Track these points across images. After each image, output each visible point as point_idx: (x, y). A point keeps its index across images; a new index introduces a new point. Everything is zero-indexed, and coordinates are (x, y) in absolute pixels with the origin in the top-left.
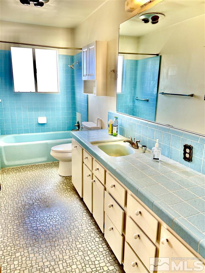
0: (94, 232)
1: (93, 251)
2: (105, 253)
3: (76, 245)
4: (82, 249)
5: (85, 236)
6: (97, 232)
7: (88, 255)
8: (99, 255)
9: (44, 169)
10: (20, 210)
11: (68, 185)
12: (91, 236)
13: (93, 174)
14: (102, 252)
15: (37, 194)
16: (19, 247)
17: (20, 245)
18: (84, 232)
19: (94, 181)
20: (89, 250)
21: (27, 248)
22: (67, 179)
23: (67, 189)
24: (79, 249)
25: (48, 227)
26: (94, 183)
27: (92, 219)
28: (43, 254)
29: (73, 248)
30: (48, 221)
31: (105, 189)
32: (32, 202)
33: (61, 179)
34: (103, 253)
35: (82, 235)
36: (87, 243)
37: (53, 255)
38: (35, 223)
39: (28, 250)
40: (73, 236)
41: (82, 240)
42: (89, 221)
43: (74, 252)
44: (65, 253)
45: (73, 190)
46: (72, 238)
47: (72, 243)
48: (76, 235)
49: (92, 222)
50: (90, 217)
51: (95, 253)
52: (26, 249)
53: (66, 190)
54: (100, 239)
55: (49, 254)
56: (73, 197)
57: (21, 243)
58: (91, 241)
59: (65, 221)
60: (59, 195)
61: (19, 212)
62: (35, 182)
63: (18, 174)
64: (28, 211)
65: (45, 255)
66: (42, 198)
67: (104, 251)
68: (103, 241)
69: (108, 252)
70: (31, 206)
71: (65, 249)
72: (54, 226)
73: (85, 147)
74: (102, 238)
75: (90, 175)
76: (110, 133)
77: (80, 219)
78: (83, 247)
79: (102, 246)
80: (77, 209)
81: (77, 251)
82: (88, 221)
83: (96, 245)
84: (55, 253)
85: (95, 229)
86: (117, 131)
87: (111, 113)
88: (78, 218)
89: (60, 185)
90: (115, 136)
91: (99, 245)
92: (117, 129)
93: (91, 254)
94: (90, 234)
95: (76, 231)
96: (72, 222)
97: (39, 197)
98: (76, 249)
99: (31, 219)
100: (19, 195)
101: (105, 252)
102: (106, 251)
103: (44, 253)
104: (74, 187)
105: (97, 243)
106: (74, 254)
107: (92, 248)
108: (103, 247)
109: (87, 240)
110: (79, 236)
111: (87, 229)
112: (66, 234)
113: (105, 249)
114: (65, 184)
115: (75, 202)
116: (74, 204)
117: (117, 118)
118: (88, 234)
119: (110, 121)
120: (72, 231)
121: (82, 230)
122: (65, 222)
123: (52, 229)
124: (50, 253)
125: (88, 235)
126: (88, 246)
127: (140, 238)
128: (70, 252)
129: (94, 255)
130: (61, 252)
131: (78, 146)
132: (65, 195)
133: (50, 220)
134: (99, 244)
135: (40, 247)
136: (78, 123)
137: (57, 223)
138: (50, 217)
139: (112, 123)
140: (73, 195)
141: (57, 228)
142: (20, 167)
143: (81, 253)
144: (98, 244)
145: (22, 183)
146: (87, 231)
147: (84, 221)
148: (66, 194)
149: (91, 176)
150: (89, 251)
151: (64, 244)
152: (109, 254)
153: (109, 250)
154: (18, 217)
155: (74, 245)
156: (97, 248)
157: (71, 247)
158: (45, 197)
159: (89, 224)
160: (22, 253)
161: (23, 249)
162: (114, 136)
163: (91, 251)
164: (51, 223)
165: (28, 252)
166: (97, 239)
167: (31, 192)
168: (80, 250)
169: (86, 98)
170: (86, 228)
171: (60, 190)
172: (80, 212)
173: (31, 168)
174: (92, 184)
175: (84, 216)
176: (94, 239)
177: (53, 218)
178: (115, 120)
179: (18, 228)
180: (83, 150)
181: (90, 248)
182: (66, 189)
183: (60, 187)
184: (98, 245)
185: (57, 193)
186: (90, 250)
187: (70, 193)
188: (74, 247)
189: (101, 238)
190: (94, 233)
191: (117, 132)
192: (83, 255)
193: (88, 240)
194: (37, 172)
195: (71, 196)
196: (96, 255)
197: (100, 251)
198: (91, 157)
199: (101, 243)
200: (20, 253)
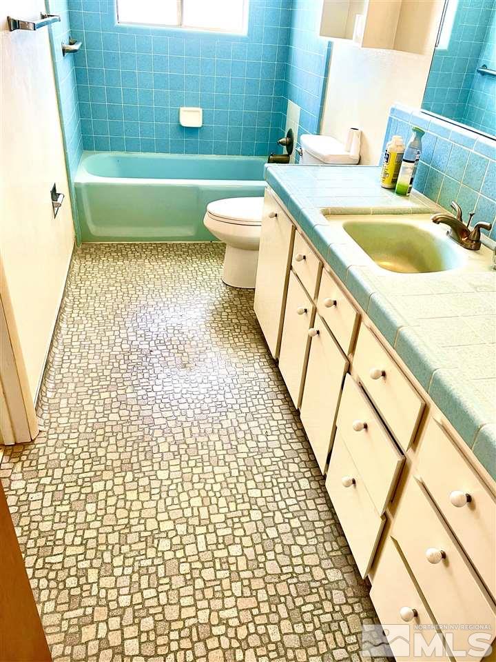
0: (297, 460)
1: (290, 515)
2: (322, 528)
3: (247, 489)
4: (261, 502)
5: (272, 468)
6: (305, 461)
7: (276, 525)
8: (305, 531)
9: (185, 260)
10: (116, 365)
11: (243, 313)
12: (289, 472)
13: (315, 311)
14: (313, 522)
15: (163, 325)
16: (102, 467)
17: (106, 460)
18: (271, 455)
19: (318, 332)
20: (280, 510)
21: (123, 474)
22: (242, 296)
23: (239, 325)
24: (252, 502)
25: (179, 424)
26: (315, 338)
27: (296, 423)
28: (161, 498)
29: (237, 497)
30: (181, 406)
31: (348, 370)
32: (147, 347)
33: (227, 295)
34: (316, 526)
35: (266, 462)
36: (276, 490)
37: (184, 505)
38: (150, 407)
39: (124, 477)
40: (241, 462)
41: (264, 476)
42: (287, 426)
43: (238, 509)
44: (217, 505)
45: (255, 329)
46: (239, 466)
47: (238, 482)
48: (250, 462)
49: (295, 431)
50: (290, 416)
51: (295, 523)
52: (119, 474)
53: (236, 327)
54: (312, 483)
55: (176, 501)
56: (252, 350)
57: (109, 456)
58: (288, 485)
59: (224, 414)
60: (218, 339)
61: (114, 371)
62: (160, 291)
63: (120, 263)
64: (135, 369)
65: (165, 500)
66: (172, 339)
67: (320, 520)
68: (319, 491)
69: (330, 525)
70: (144, 359)
71: (218, 495)
72: (195, 423)
73: (300, 222)
74: (318, 481)
75: (306, 311)
76: (388, 184)
77: (264, 415)
78: (265, 497)
79: (316, 505)
80: (259, 386)
81: (247, 506)
82: (284, 425)
83: (299, 499)
84: (189, 500)
85: (301, 451)
86: (412, 179)
87: (400, 112)
88: (260, 412)
89: (223, 310)
90: (404, 193)
91: (307, 502)
92: (414, 173)
93: (284, 522)
94: (288, 463)
95: (251, 450)
96: (242, 420)
97: (165, 336)
98: (246, 499)
99: (140, 393)
100: (117, 323)
101: (322, 524)
102: (324, 521)
103: (164, 495)
104: (257, 321)
105: (303, 493)
106: (239, 513)
107: (287, 507)
108: (317, 509)
109: (277, 479)
110: (258, 464)
111: (280, 448)
112: (225, 452)
113: (323, 516)
114: (234, 310)
115: (256, 366)
116: (252, 369)
117: (420, 133)
118: (280, 463)
119: (393, 140)
120: (239, 447)
121: (268, 447)
122: (225, 418)
123: (191, 430)
124: (179, 499)
125: (282, 467)
126: (278, 498)
127: (447, 564)
128: (230, 506)
129: (292, 529)
130: (207, 502)
131: (280, 213)
132: (232, 342)
133: (187, 405)
134: (307, 499)
135: (154, 477)
136: (290, 135)
137: (204, 417)
138: (188, 395)
139: (399, 150)
140: (253, 345)
141: (202, 431)
142: (128, 244)
143: (256, 515)
144: (305, 497)
145: (128, 291)
146: (279, 453)
147: (274, 423)
148: (236, 340)
149: (310, 313)
150: (278, 514)
151: (215, 481)
152: (332, 532)
153: (332, 522)
154: (108, 383)
155: (241, 488)
156: (301, 510)
157: (234, 491)
158: (181, 339)
159: (288, 436)
160: (109, 485)
161: (111, 473)
162: (398, 193)
163: (285, 516)
164: (190, 413)
165: (124, 484)
166: (304, 484)
167: (149, 317)
168: (256, 504)
169: (324, 55)
170: (277, 444)
171: (220, 325)
172: (265, 397)
173: (154, 252)
174: (310, 339)
175: (276, 409)
176: (297, 480)
177: (196, 401)
178: (412, 139)
179: (106, 412)
180: (294, 229)
181: (282, 505)
182: (236, 324)
183: (221, 315)
184: (304, 501)
185: (213, 331)
186: (283, 511)
187: (245, 336)
188: (240, 492)
189: (315, 480)
190: (298, 464)
191: (411, 183)
192: (262, 520)
193: (279, 480)
194: (168, 264)
195: (248, 346)
196: (297, 528)
197: (308, 520)
198: (319, 257)
199: (313, 497)
200: (102, 483)
